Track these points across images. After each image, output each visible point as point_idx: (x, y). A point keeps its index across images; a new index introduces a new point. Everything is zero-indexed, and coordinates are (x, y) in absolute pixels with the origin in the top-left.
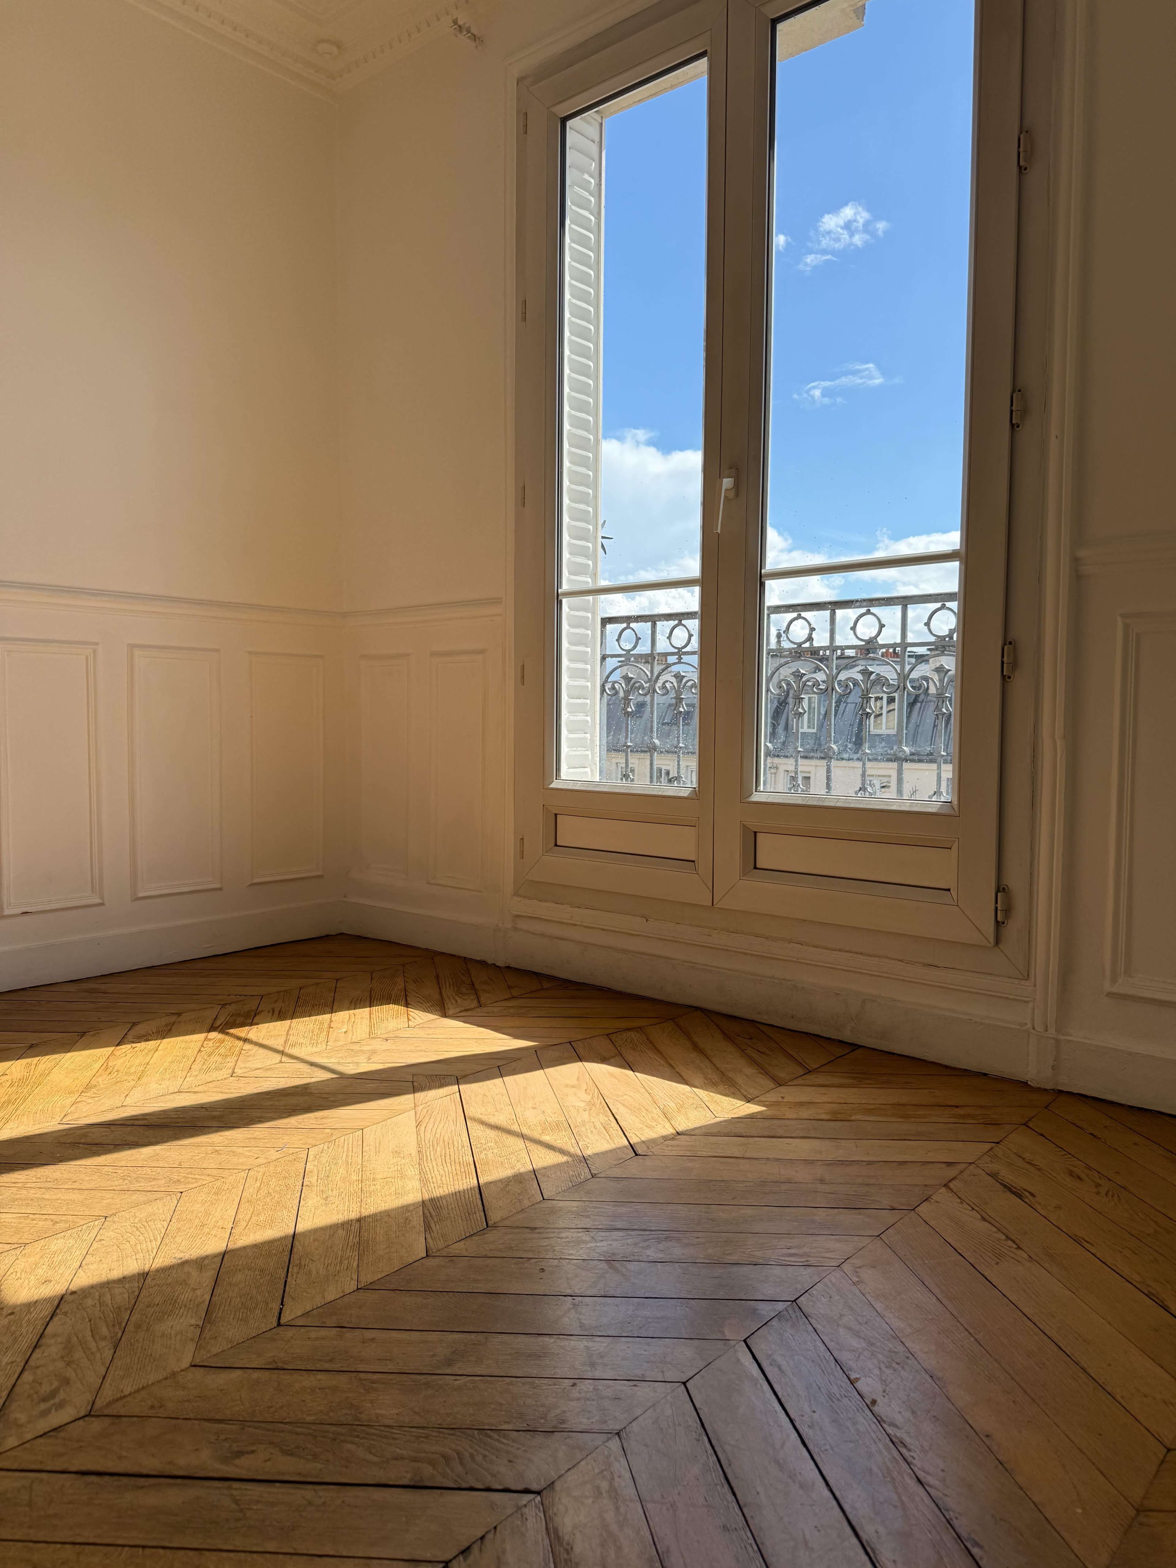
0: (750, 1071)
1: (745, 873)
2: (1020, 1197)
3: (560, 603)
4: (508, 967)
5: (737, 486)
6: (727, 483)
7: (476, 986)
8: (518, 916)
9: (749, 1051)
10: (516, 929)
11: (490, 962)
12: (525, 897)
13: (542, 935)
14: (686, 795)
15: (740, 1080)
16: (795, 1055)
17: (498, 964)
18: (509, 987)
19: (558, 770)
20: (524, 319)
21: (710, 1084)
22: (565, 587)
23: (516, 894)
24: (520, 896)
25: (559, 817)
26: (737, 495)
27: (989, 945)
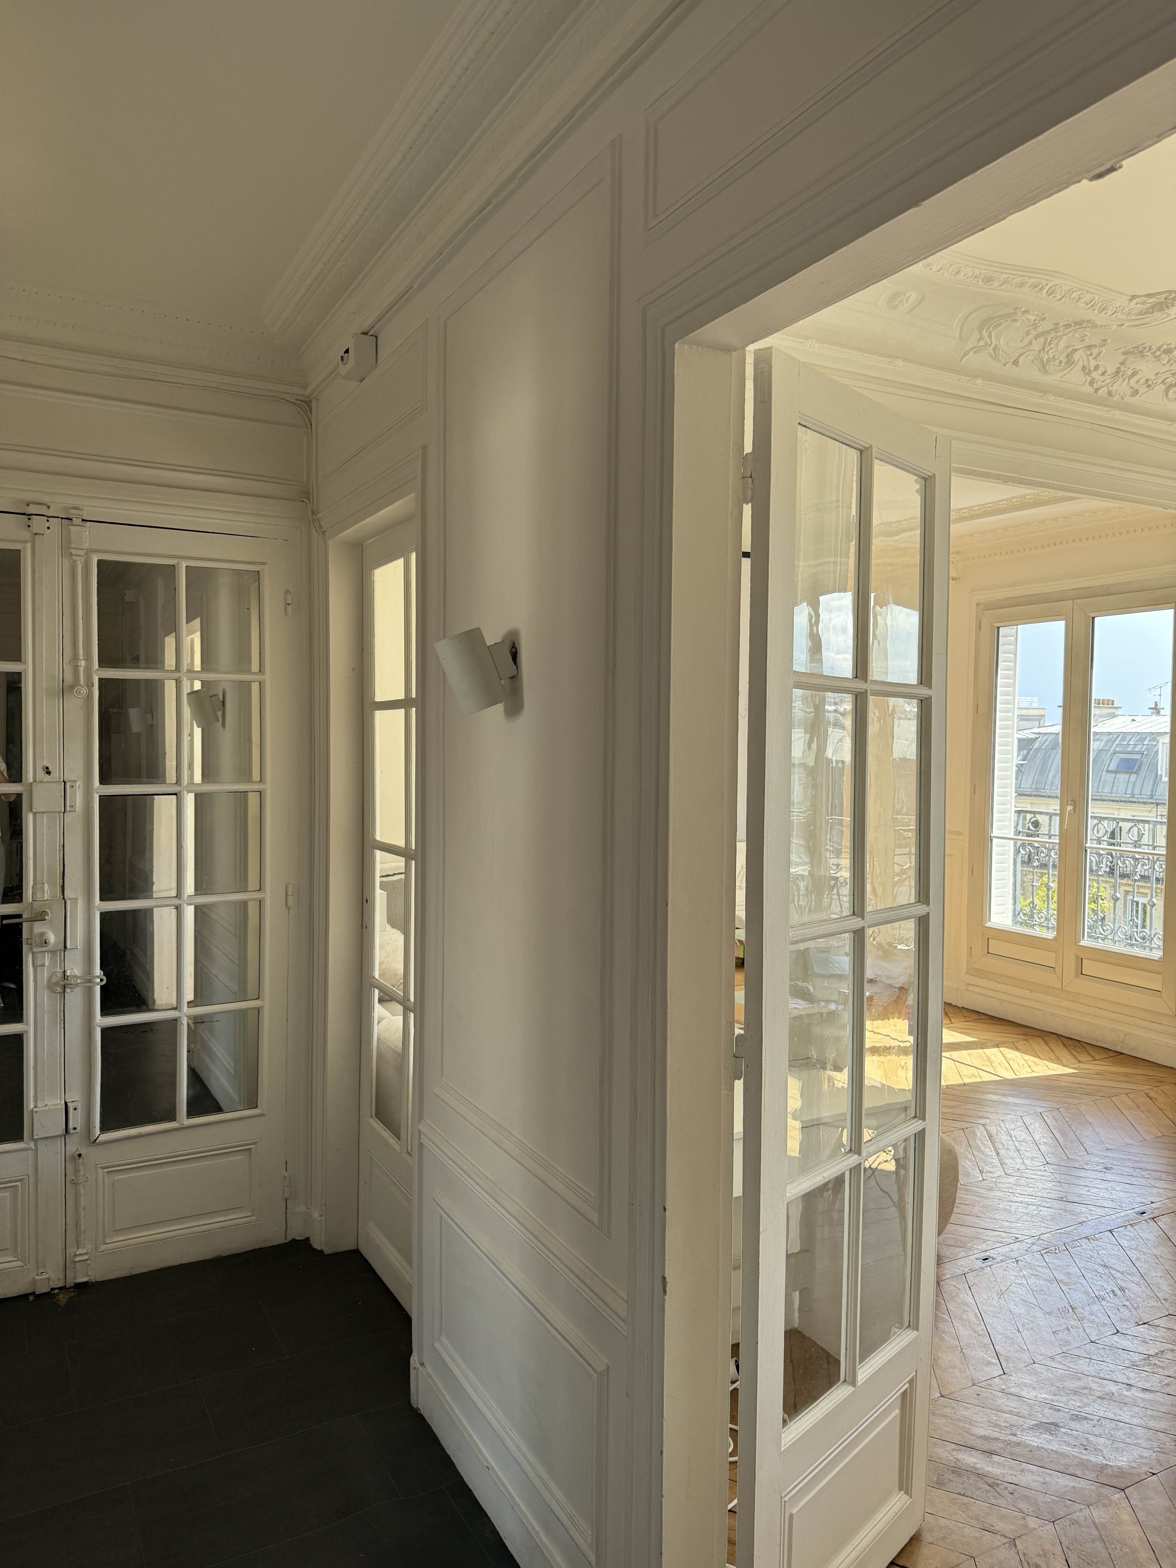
0: (1069, 1057)
1: (1076, 976)
2: (1151, 1099)
3: (992, 840)
4: (963, 1008)
5: (1074, 809)
6: (1070, 808)
7: (949, 1014)
8: (968, 984)
9: (1072, 1051)
10: (967, 990)
11: (954, 1004)
12: (972, 975)
13: (980, 994)
14: (1051, 938)
15: (1064, 1060)
16: (1093, 1055)
17: (958, 1005)
18: (964, 1017)
19: (990, 917)
20: (977, 713)
21: (1051, 1060)
22: (995, 833)
23: (967, 973)
24: (970, 974)
25: (990, 940)
26: (1074, 812)
27: (1172, 1014)
